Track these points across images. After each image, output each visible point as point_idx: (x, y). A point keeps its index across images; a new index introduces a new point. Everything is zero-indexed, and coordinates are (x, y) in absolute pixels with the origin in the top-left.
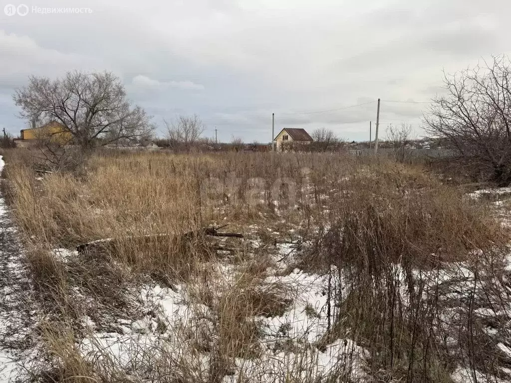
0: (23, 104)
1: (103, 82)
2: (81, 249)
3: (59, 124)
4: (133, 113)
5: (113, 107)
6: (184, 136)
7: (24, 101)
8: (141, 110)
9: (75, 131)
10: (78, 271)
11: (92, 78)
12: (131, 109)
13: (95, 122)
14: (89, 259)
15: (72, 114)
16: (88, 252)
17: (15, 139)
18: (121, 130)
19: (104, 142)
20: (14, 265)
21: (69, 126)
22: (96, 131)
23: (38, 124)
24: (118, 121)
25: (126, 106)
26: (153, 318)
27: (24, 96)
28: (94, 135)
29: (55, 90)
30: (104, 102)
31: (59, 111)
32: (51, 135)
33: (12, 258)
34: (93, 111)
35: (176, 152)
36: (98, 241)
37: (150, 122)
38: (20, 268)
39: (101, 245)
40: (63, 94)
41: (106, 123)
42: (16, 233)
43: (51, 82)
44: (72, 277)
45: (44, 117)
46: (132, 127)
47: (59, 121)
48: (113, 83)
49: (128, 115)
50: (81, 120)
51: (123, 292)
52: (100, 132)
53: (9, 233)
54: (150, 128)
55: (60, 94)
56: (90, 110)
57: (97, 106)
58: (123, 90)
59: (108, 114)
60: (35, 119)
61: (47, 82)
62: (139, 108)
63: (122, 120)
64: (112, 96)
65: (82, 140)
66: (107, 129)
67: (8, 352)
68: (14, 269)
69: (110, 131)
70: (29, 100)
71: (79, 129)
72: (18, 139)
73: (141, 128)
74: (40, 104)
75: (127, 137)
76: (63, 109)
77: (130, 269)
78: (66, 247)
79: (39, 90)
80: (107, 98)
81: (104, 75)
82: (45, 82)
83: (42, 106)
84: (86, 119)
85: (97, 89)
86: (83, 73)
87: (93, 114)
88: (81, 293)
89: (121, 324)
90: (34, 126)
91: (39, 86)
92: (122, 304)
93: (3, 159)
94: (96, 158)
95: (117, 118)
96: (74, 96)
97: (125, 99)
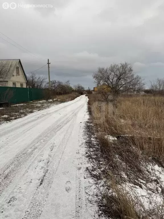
0: (95, 78)
1: (124, 67)
2: (118, 137)
3: (106, 85)
4: (136, 79)
5: (127, 76)
6: (159, 87)
7: (96, 77)
8: (139, 77)
9: (112, 87)
10: (118, 148)
11: (120, 65)
12: (135, 76)
13: (120, 83)
14: (122, 143)
15: (111, 80)
16: (121, 140)
17: (92, 91)
18: (130, 86)
19: (123, 91)
20: (93, 139)
21: (110, 85)
22: (120, 87)
23: (99, 85)
24: (129, 82)
25: (132, 76)
26: (157, 184)
27: (96, 75)
28: (119, 88)
29: (106, 72)
30: (124, 75)
31: (107, 80)
32: (103, 89)
33: (92, 136)
34: (119, 79)
35: (154, 95)
36: (125, 135)
37: (143, 82)
38: (95, 141)
39: (127, 138)
40: (109, 73)
41: (124, 83)
42: (93, 126)
43: (105, 69)
44: (115, 150)
45: (102, 82)
46: (134, 85)
47: (107, 84)
48: (128, 66)
49: (133, 79)
50: (114, 83)
51: (139, 164)
52: (121, 87)
53: (91, 125)
54: (142, 84)
55: (108, 73)
56: (118, 79)
57: (121, 77)
58: (132, 69)
59: (125, 80)
60: (99, 83)
61: (104, 69)
62: (138, 76)
63: (130, 82)
64: (127, 72)
65: (114, 91)
66: (124, 86)
67: (93, 179)
68: (93, 141)
69: (125, 87)
70: (97, 76)
71: (113, 86)
72: (93, 91)
73: (139, 84)
74: (101, 77)
75: (132, 89)
76: (108, 79)
77: (141, 152)
78: (111, 135)
79: (101, 72)
80: (125, 73)
81: (124, 63)
82: (103, 69)
83: (102, 78)
84: (116, 82)
85: (121, 70)
86: (117, 64)
87: (119, 80)
88: (119, 158)
89: (141, 182)
90: (98, 86)
91: (101, 71)
92: (140, 171)
93: (88, 98)
94: (120, 98)
95: (129, 81)
96: (113, 73)
97: (133, 73)
